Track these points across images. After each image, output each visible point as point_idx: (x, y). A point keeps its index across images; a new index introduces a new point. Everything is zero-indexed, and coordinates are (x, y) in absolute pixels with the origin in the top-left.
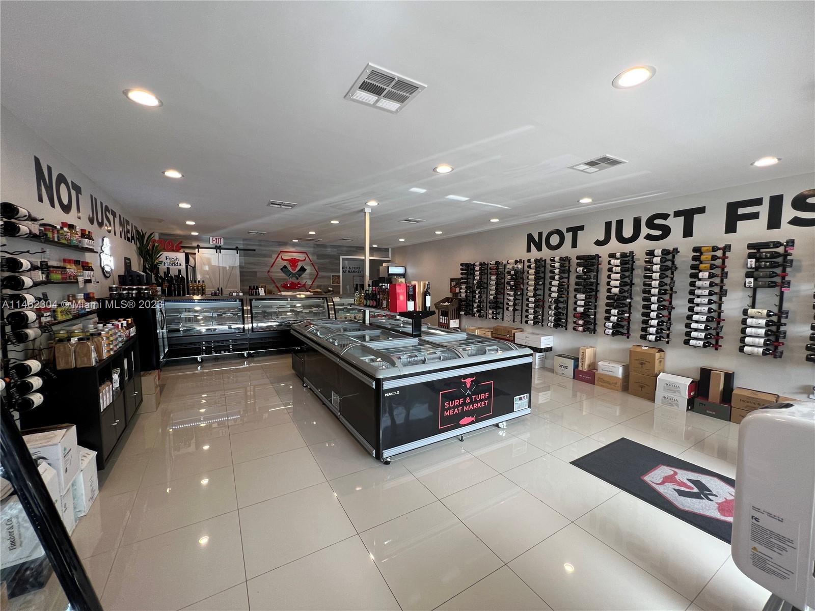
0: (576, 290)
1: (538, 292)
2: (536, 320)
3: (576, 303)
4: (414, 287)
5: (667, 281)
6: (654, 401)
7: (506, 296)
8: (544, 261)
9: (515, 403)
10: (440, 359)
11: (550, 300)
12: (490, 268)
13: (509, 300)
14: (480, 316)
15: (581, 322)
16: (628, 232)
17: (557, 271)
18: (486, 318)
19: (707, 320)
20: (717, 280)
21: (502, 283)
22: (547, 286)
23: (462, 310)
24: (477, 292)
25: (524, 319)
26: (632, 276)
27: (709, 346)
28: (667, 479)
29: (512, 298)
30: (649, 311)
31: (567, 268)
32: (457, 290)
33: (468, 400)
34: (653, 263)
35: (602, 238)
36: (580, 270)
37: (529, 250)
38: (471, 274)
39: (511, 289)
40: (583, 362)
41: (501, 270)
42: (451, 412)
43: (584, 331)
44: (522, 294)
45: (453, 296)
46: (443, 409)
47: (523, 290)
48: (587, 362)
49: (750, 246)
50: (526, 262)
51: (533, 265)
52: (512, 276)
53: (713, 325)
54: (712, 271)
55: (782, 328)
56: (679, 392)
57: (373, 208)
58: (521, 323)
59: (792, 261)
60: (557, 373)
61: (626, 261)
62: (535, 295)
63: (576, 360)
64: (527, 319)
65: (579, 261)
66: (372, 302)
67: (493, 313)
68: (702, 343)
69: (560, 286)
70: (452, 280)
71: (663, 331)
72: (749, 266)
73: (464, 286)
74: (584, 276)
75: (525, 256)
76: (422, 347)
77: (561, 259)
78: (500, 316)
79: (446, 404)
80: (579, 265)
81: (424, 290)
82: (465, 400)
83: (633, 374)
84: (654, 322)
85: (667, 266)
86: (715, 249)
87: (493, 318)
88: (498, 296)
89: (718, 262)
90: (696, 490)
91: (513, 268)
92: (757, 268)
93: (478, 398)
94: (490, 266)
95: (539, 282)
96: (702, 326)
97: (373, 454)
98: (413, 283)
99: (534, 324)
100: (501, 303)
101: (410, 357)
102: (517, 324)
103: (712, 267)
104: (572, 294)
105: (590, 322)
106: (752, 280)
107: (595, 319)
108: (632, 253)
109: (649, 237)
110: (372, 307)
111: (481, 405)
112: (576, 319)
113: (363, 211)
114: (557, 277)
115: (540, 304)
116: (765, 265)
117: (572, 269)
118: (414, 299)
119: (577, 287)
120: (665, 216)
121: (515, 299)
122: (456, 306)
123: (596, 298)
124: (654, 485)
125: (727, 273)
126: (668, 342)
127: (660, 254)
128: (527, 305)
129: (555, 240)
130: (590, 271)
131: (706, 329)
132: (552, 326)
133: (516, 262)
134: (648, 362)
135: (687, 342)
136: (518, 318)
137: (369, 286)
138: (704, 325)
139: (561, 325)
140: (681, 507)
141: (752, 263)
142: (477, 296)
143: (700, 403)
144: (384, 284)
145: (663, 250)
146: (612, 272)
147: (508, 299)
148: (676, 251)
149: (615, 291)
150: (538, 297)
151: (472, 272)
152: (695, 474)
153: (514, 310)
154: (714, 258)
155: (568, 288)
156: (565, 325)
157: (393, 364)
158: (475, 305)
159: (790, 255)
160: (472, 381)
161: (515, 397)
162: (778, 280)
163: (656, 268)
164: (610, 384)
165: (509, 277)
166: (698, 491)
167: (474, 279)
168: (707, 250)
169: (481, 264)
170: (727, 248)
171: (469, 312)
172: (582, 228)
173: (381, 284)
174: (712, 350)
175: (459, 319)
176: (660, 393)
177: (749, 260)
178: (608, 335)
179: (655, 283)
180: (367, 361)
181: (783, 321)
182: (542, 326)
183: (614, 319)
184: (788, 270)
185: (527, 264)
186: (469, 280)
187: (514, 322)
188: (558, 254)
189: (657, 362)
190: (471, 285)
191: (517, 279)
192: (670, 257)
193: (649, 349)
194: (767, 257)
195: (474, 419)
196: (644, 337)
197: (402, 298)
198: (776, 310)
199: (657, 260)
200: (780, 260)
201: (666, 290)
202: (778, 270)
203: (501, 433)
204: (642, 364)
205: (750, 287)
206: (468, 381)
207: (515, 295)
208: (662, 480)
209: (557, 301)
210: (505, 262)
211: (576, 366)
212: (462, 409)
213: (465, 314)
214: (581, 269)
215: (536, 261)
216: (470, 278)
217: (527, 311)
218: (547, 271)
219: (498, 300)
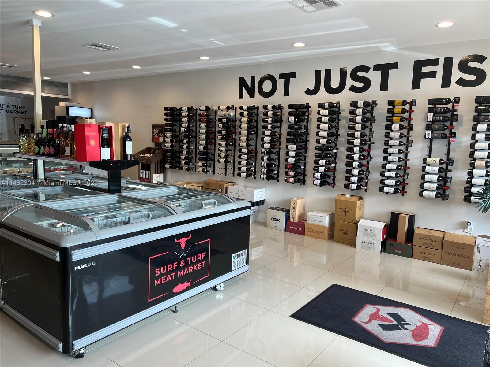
0: (288, 141)
1: (252, 143)
2: (249, 172)
3: (287, 153)
4: (110, 129)
5: (367, 131)
6: (356, 246)
7: (217, 147)
8: (256, 109)
9: (233, 261)
10: (149, 218)
11: (263, 151)
12: (200, 115)
13: (221, 151)
14: (188, 169)
15: (292, 173)
16: (335, 83)
17: (270, 120)
18: (196, 172)
19: (398, 169)
20: (405, 132)
21: (213, 132)
22: (260, 136)
23: (167, 163)
24: (185, 141)
25: (237, 172)
26: (338, 126)
27: (398, 192)
28: (374, 317)
29: (223, 149)
30: (352, 161)
31: (279, 117)
32: (161, 139)
33: (183, 264)
34: (356, 114)
35: (312, 87)
36: (292, 120)
37: (241, 96)
38: (177, 121)
39: (223, 139)
40: (294, 213)
41: (212, 117)
42: (163, 280)
43: (295, 182)
44: (234, 145)
45: (156, 146)
46: (154, 278)
47: (235, 140)
48: (297, 213)
49: (430, 102)
50: (238, 109)
51: (246, 113)
52: (224, 124)
53: (401, 173)
54: (402, 123)
55: (449, 174)
56: (375, 235)
57: (44, 21)
58: (234, 176)
59: (457, 116)
60: (269, 227)
61: (334, 111)
62: (248, 146)
63: (288, 212)
64: (240, 172)
65: (291, 110)
66: (47, 148)
67: (203, 165)
68: (393, 189)
69: (273, 135)
70: (154, 127)
71: (363, 180)
72: (428, 120)
73: (169, 134)
74: (295, 126)
75: (237, 102)
76: (122, 205)
77: (274, 107)
78: (211, 169)
79: (156, 272)
80: (291, 114)
81: (123, 134)
82: (179, 264)
83: (337, 222)
84: (356, 172)
85: (368, 118)
86: (404, 103)
87: (203, 171)
88: (209, 147)
89: (406, 115)
90: (395, 322)
91: (225, 115)
92: (433, 122)
93: (194, 260)
94: (199, 111)
95: (252, 132)
96: (393, 174)
97: (59, 348)
98: (108, 124)
99: (247, 176)
100: (212, 154)
101: (107, 218)
102: (230, 177)
103: (402, 120)
104: (284, 143)
105: (300, 173)
106: (430, 132)
107: (304, 169)
108: (338, 103)
109: (353, 89)
110: (48, 155)
111: (197, 267)
112: (287, 170)
113: (28, 23)
114: (269, 126)
115: (252, 155)
116: (440, 118)
117: (284, 118)
118: (110, 145)
119: (289, 137)
120: (366, 69)
121: (227, 150)
122: (159, 158)
123: (306, 149)
124: (363, 324)
125: (412, 125)
126: (366, 190)
127: (362, 106)
128: (240, 157)
129: (267, 86)
130: (301, 121)
131: (396, 177)
132: (265, 179)
133: (228, 108)
134: (351, 210)
135: (381, 190)
136: (230, 171)
137: (42, 127)
138: (395, 173)
139: (273, 177)
140: (386, 340)
141: (430, 116)
142: (185, 146)
143: (391, 244)
144: (65, 125)
145: (365, 102)
146: (321, 122)
147: (219, 150)
148: (375, 103)
149: (324, 141)
150: (250, 148)
151: (178, 118)
152: (393, 308)
153: (227, 162)
154: (404, 111)
155: (280, 138)
156: (276, 176)
157: (86, 227)
158: (183, 157)
159: (456, 110)
160: (187, 241)
161: (233, 255)
162: (447, 132)
163: (359, 119)
164: (318, 233)
165: (221, 125)
166: (396, 323)
167: (181, 126)
168: (399, 103)
169: (189, 109)
170: (413, 103)
171: (176, 165)
172: (293, 75)
173: (60, 125)
174: (399, 195)
175: (163, 173)
176: (360, 238)
177: (429, 114)
178: (316, 185)
179: (357, 134)
180: (44, 226)
181: (450, 167)
182: (255, 178)
183: (322, 169)
184: (454, 123)
185: (239, 112)
186: (175, 127)
187: (226, 175)
188: (271, 102)
189: (358, 209)
190: (178, 134)
191: (230, 128)
192: (369, 109)
193: (352, 197)
194: (441, 113)
195: (189, 284)
196: (347, 186)
197: (93, 143)
198: (445, 159)
199: (359, 111)
200: (449, 115)
201: (366, 141)
202: (448, 124)
203: (219, 296)
204: (346, 212)
205: (428, 138)
206: (183, 241)
207: (227, 145)
208: (369, 318)
209: (269, 152)
210: (215, 108)
211: (287, 218)
212: (176, 275)
213: (171, 167)
214: (293, 118)
215: (249, 108)
216: (176, 125)
217: (240, 163)
218: (260, 120)
219: (209, 151)
